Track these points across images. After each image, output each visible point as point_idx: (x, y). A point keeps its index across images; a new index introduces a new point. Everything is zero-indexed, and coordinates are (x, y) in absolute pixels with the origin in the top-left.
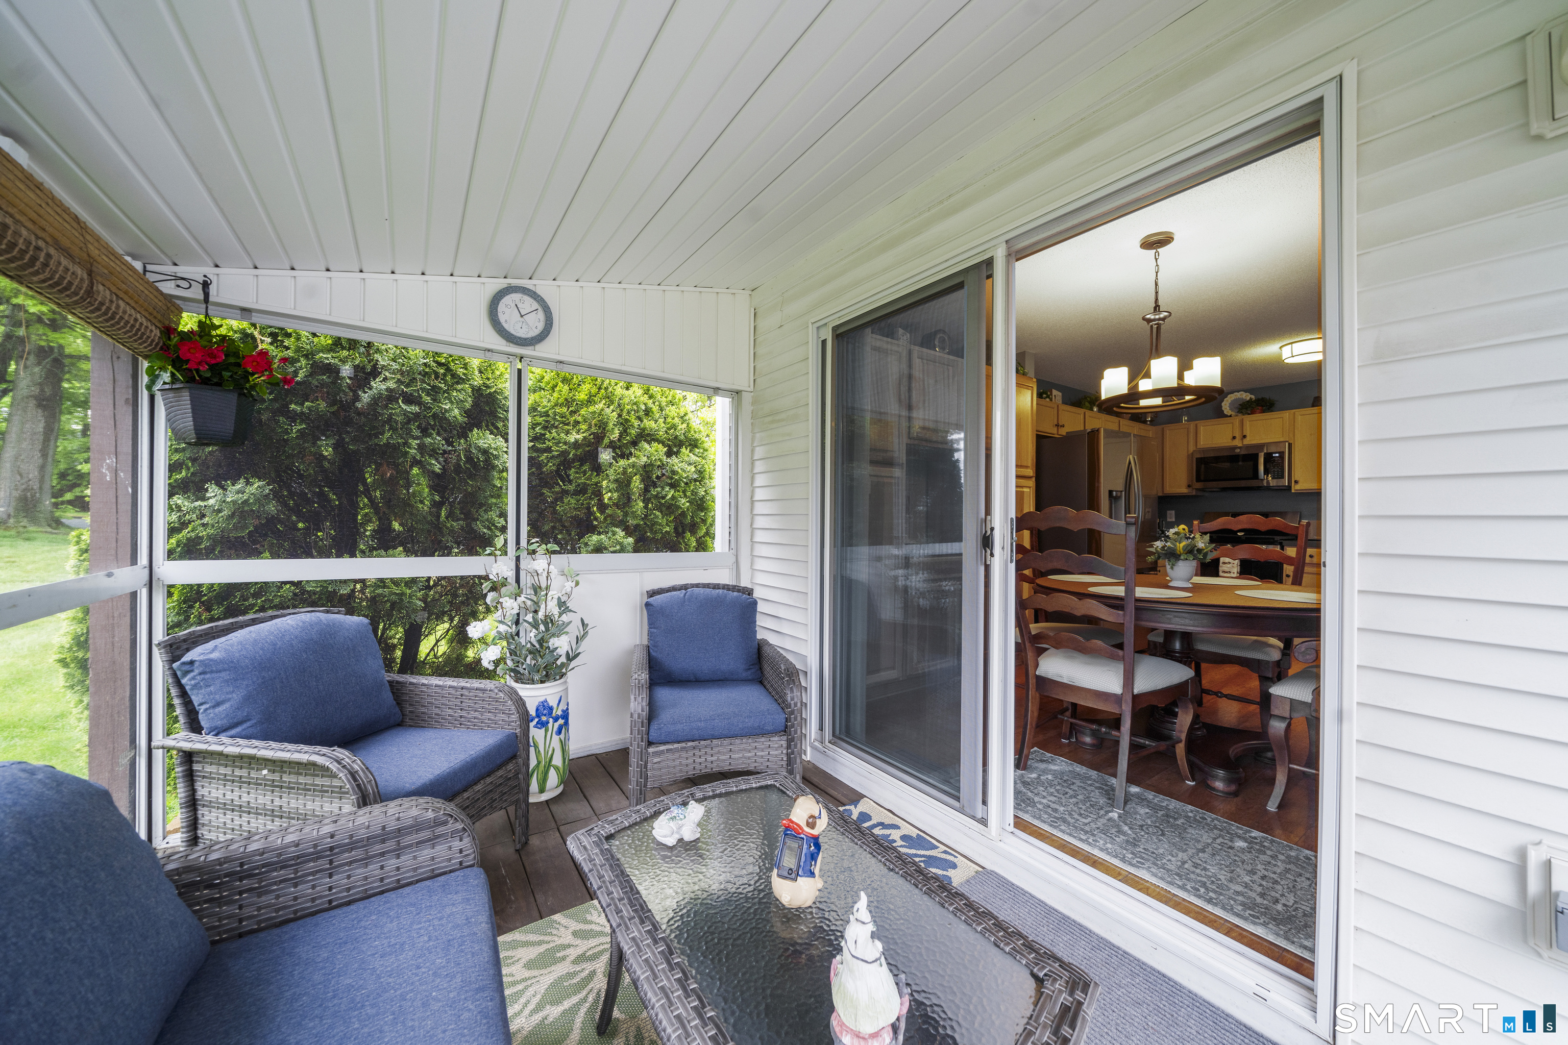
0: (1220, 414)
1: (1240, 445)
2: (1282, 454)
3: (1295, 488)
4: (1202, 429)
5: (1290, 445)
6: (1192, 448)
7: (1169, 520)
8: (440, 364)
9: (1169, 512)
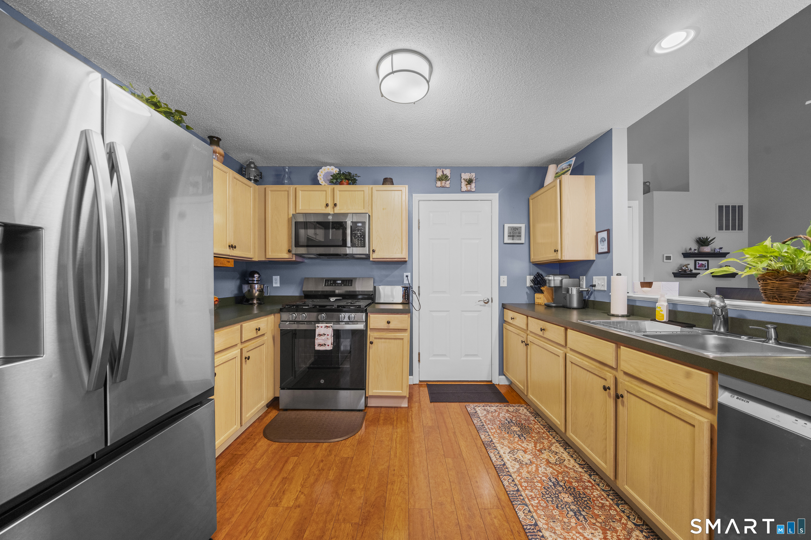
0: (315, 182)
1: (332, 213)
2: (364, 223)
3: (373, 256)
4: (300, 194)
5: (369, 216)
6: (292, 212)
7: (274, 285)
9: (274, 277)
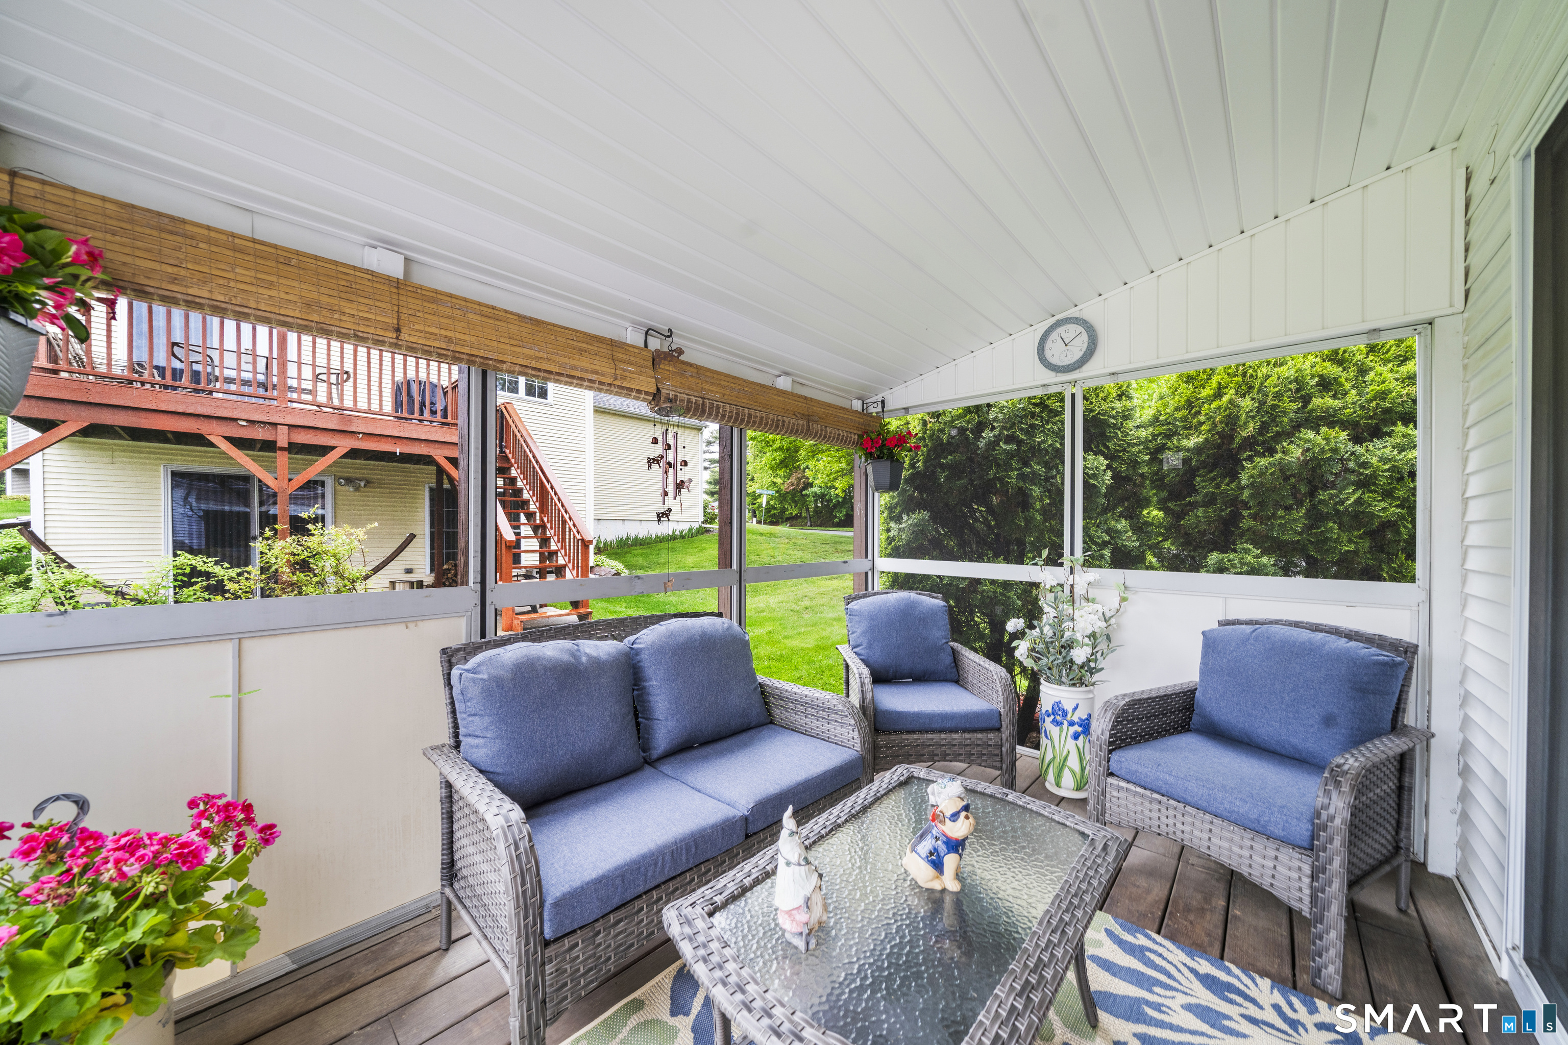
8: (1035, 405)
